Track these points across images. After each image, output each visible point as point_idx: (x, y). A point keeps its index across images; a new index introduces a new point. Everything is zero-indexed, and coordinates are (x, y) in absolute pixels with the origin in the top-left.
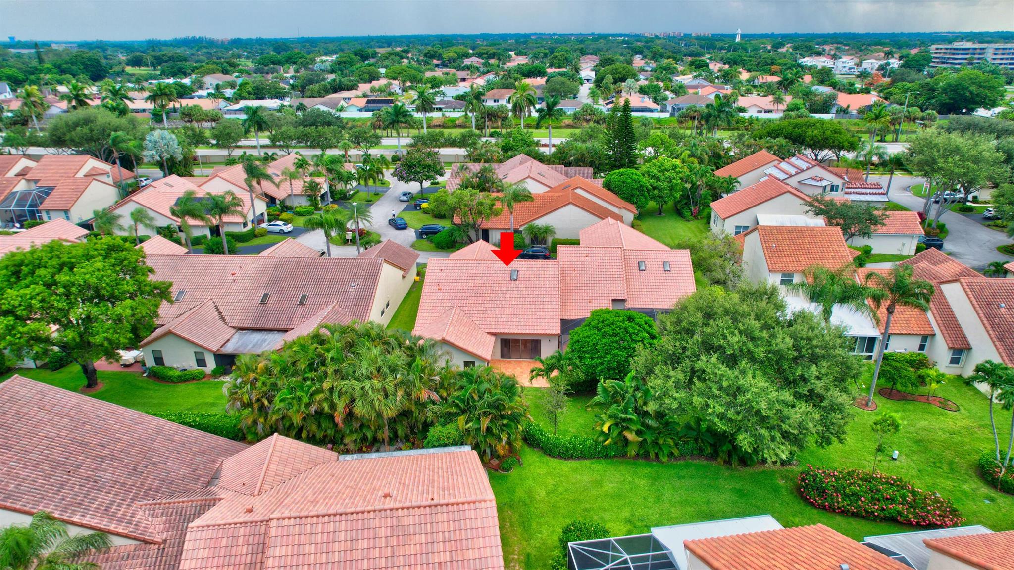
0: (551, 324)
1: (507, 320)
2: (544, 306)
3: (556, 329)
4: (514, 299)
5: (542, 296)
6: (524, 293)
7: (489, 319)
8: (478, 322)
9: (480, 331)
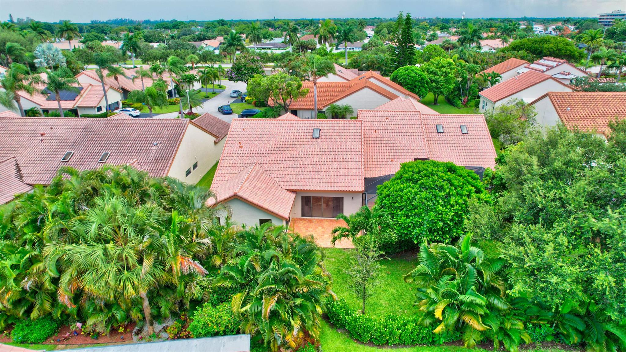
0: (355, 181)
1: (308, 177)
2: (347, 163)
3: (361, 187)
4: (315, 156)
5: (344, 153)
6: (326, 150)
7: (289, 176)
8: (278, 179)
9: (279, 188)
